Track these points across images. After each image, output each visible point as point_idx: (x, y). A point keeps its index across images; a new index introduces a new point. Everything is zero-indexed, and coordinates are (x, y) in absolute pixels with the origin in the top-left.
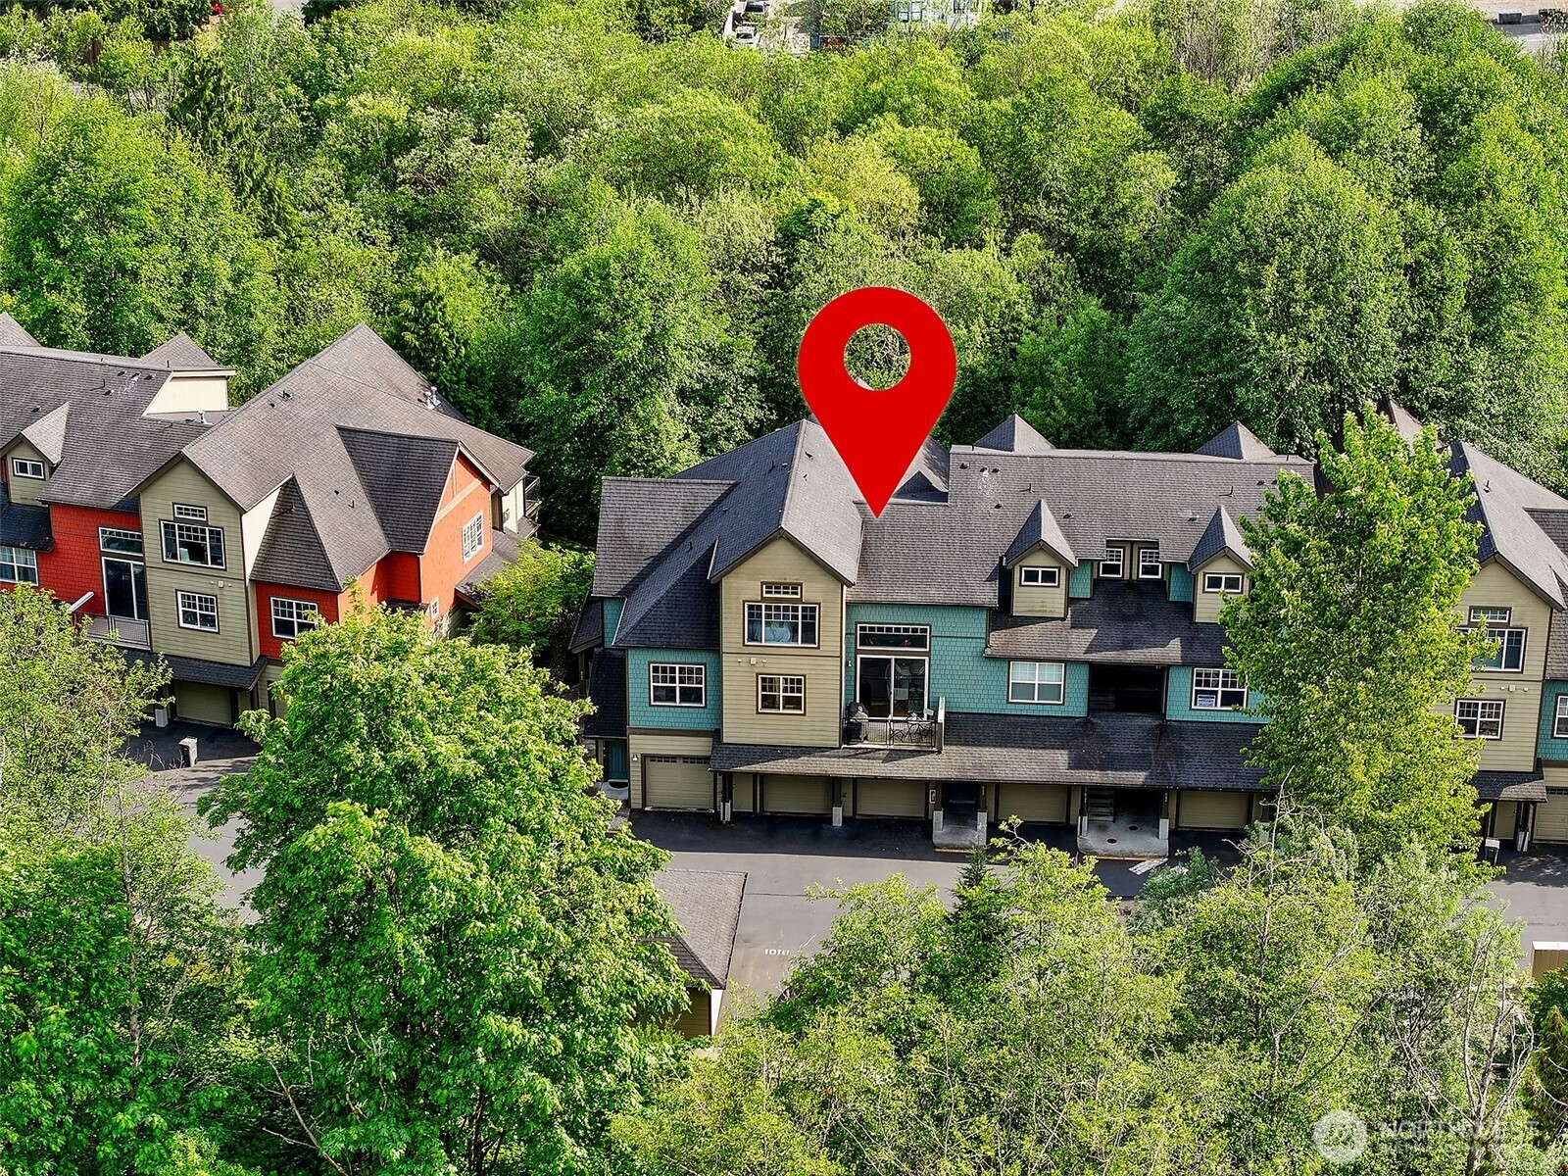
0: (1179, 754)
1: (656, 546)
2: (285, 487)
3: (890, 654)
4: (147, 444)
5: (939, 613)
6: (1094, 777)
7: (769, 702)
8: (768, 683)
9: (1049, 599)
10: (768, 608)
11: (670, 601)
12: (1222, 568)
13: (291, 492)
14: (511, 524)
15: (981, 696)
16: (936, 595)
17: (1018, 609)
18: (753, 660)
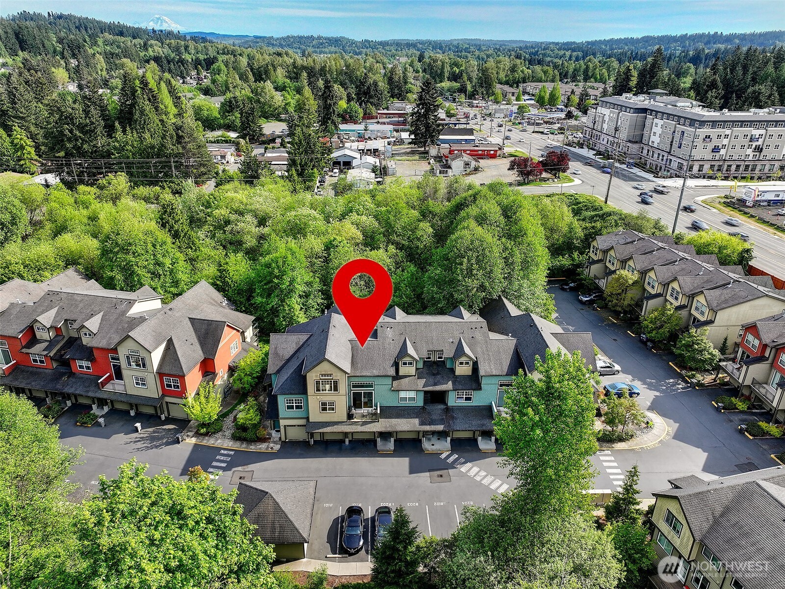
0: (453, 418)
1: (287, 356)
2: (168, 340)
3: (362, 390)
4: (126, 325)
5: (377, 378)
6: (427, 428)
7: (324, 409)
8: (324, 404)
9: (411, 370)
10: (322, 382)
11: (291, 378)
12: (463, 359)
13: (170, 342)
14: (248, 340)
15: (391, 401)
16: (376, 373)
17: (401, 373)
18: (318, 397)
